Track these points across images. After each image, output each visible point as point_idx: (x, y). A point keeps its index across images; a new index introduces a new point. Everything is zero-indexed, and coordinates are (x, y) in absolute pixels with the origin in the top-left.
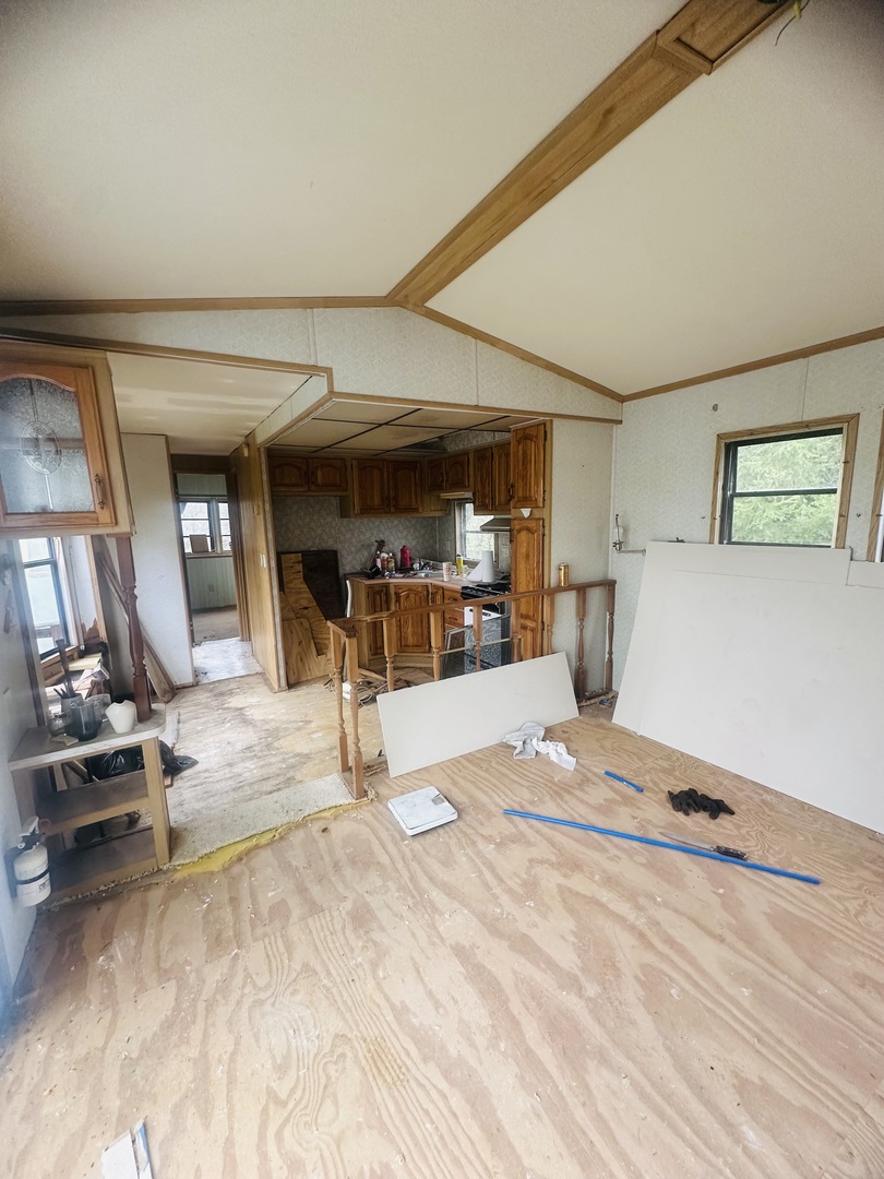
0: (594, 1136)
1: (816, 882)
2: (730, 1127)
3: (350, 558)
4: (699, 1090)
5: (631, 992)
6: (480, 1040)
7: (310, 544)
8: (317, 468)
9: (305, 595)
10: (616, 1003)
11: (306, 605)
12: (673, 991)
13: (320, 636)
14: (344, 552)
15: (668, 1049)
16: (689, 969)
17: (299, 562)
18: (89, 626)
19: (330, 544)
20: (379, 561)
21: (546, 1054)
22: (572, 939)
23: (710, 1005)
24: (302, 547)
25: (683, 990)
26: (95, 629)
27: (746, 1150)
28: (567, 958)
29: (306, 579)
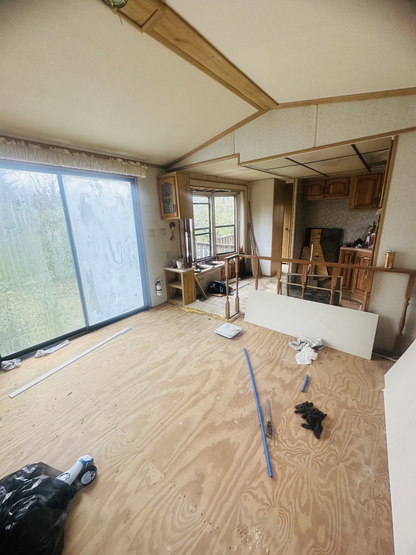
0: (132, 384)
1: (272, 476)
2: (134, 412)
3: (352, 234)
4: (144, 405)
5: (172, 390)
6: (151, 362)
7: (328, 224)
8: (331, 184)
9: (319, 250)
10: (167, 386)
11: (317, 255)
12: (175, 401)
13: (321, 272)
14: (348, 231)
15: (155, 399)
16: (186, 406)
17: (319, 234)
18: (241, 247)
19: (339, 225)
20: (368, 238)
21: (150, 373)
22: (188, 375)
23: (172, 411)
24: (324, 226)
25: (176, 404)
26: (242, 248)
27: (129, 415)
28: (181, 373)
29: (321, 243)
